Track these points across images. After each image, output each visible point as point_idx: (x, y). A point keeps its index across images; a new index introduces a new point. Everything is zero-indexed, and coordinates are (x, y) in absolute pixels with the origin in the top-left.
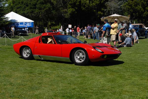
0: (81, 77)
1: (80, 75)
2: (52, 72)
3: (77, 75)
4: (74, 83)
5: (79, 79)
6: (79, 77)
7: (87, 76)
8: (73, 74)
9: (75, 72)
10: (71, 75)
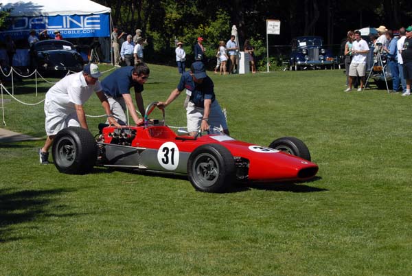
0: (385, 248)
1: (381, 243)
2: (290, 236)
3: (371, 244)
4: (371, 266)
5: (383, 255)
6: (379, 249)
7: (401, 244)
8: (357, 239)
9: (361, 235)
10: (353, 243)
